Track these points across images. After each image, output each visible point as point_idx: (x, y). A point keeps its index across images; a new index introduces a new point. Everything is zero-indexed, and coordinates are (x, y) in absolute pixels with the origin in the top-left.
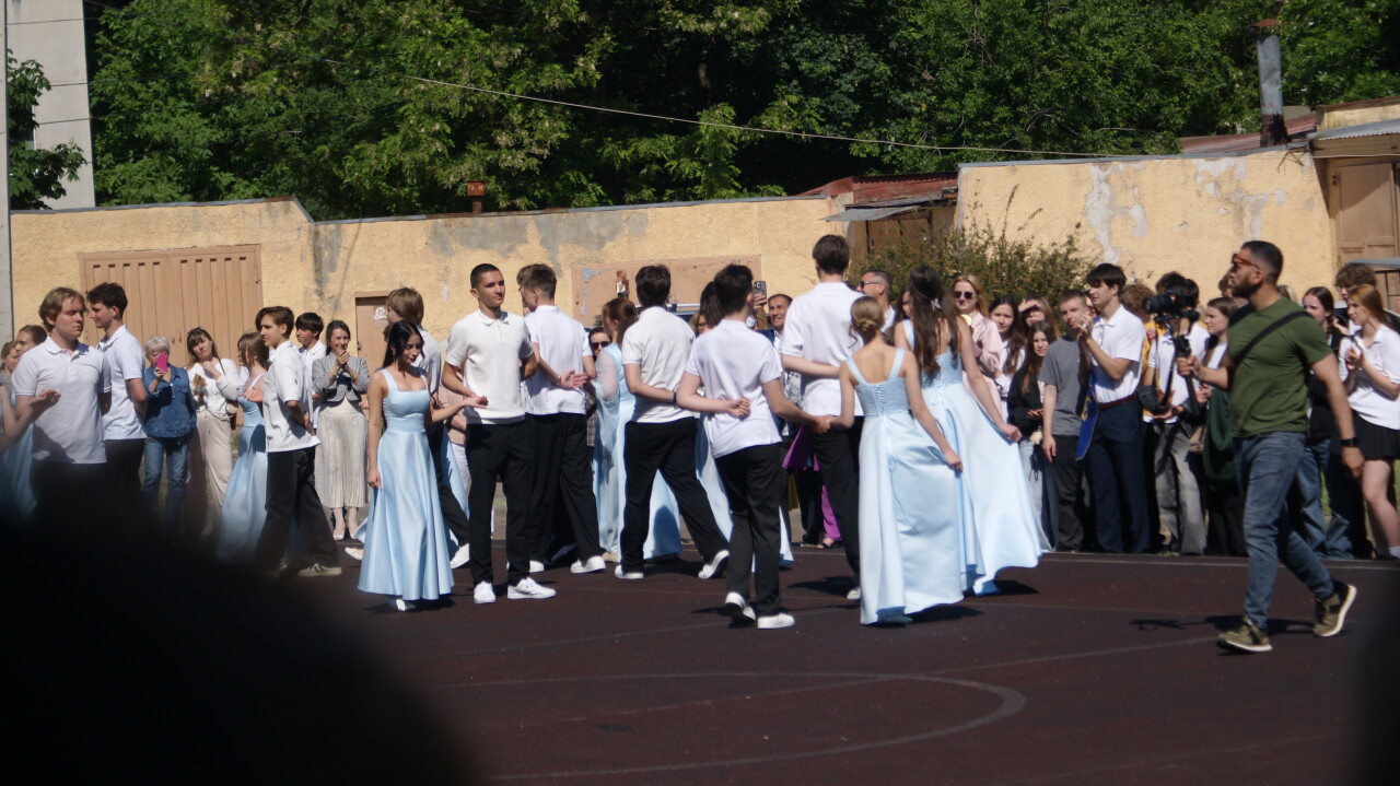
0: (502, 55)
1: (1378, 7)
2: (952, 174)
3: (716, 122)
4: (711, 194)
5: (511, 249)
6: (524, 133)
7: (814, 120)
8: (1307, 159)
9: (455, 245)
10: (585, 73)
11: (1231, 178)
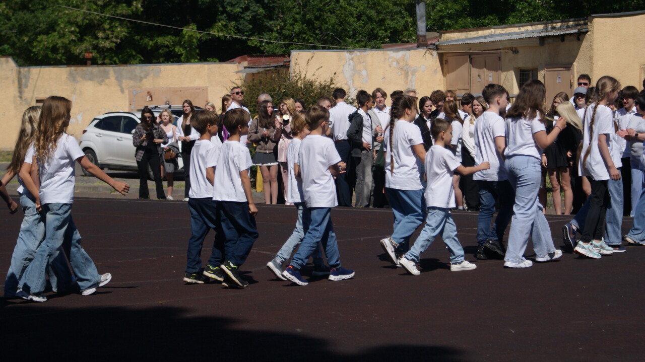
2: (289, 56)
3: (190, 31)
4: (188, 61)
5: (103, 81)
6: (109, 32)
7: (232, 31)
8: (435, 53)
9: (79, 79)
10: (136, 8)
11: (404, 60)
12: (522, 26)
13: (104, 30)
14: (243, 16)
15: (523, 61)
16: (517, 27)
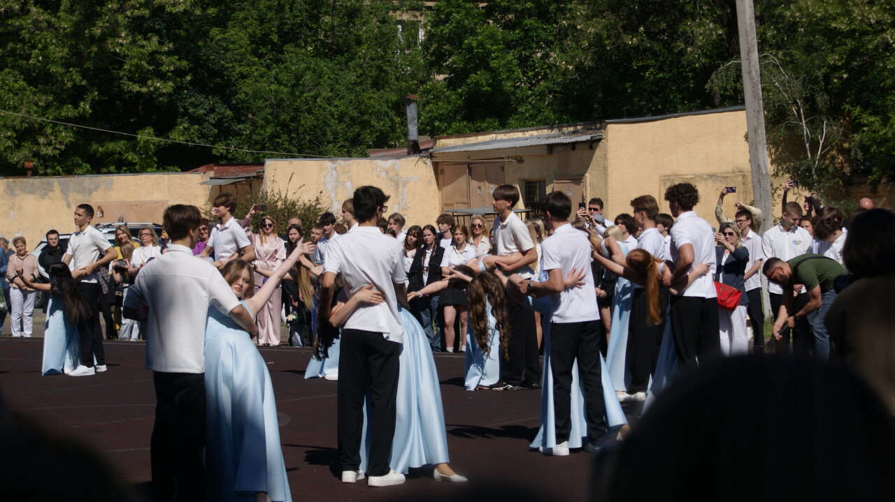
0: (43, 100)
1: (462, 92)
2: (262, 164)
3: (146, 136)
4: (142, 170)
5: (46, 194)
6: (53, 138)
7: (195, 136)
8: (429, 162)
9: (18, 192)
10: (84, 110)
11: (393, 169)
12: (527, 131)
13: (47, 136)
14: (207, 118)
15: (529, 171)
16: (520, 132)
